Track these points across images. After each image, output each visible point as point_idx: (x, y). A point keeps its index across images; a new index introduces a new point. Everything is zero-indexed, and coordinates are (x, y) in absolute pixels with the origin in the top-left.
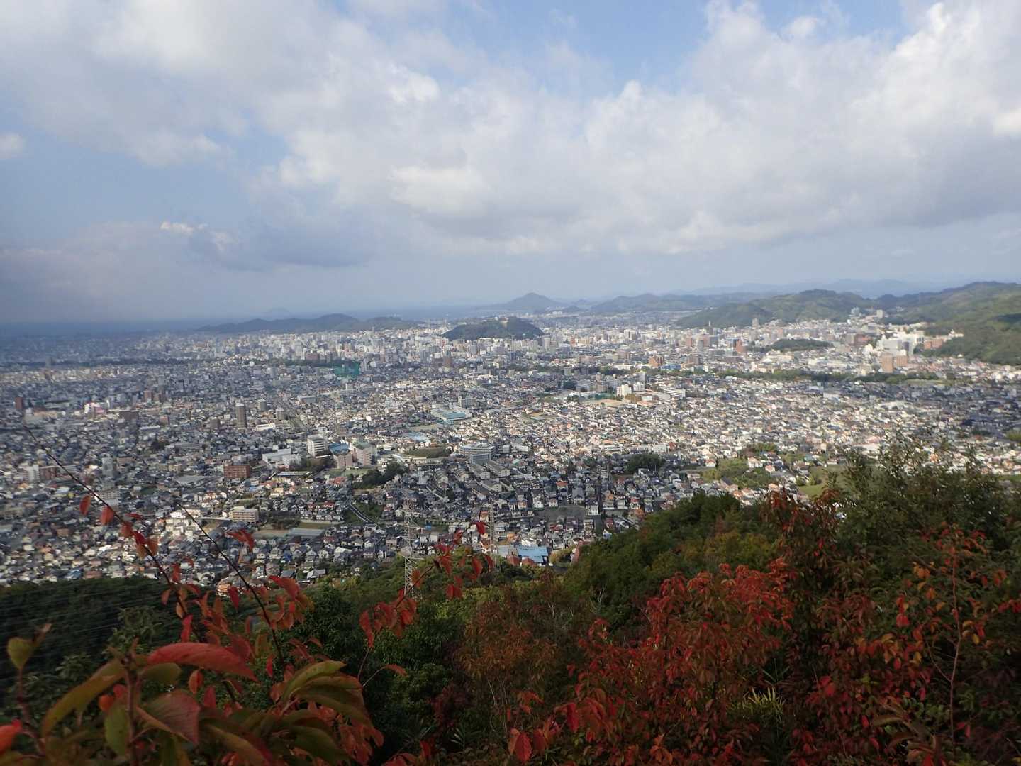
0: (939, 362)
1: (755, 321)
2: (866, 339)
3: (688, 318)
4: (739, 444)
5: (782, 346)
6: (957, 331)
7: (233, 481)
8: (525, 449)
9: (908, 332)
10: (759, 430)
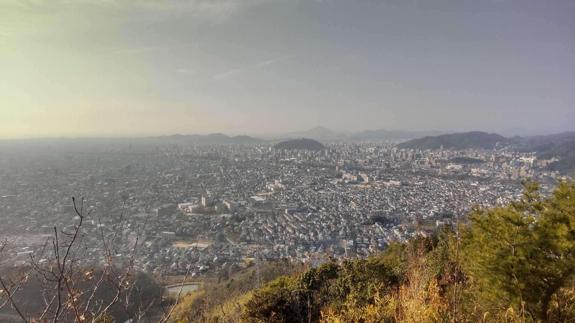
0: (545, 174)
1: (442, 147)
2: (504, 160)
3: (404, 143)
4: (432, 212)
5: (457, 161)
6: (556, 158)
7: (163, 217)
8: (315, 208)
9: (528, 157)
10: (443, 206)
